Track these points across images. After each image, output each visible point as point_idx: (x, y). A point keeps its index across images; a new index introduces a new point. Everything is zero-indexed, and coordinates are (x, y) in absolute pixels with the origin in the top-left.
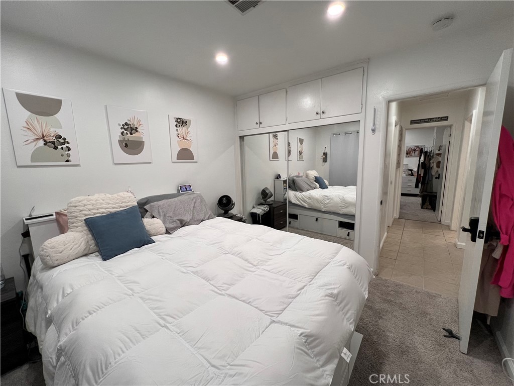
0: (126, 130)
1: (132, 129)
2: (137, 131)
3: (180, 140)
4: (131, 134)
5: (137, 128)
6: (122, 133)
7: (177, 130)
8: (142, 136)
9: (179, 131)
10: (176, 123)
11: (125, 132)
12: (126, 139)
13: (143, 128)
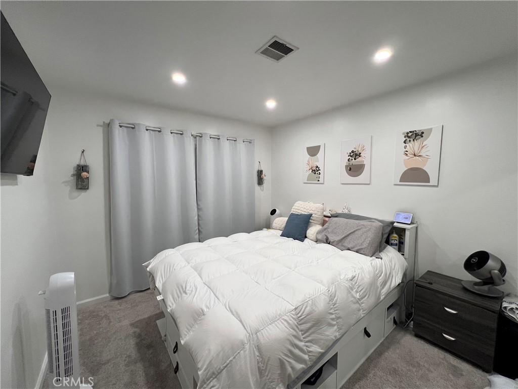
0: (351, 156)
1: (356, 155)
2: (360, 156)
3: (408, 158)
4: (355, 159)
5: (360, 153)
6: (349, 160)
7: (405, 147)
8: (364, 159)
9: (408, 147)
10: (404, 139)
11: (351, 158)
12: (351, 164)
13: (365, 152)
